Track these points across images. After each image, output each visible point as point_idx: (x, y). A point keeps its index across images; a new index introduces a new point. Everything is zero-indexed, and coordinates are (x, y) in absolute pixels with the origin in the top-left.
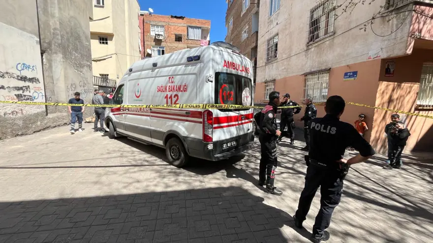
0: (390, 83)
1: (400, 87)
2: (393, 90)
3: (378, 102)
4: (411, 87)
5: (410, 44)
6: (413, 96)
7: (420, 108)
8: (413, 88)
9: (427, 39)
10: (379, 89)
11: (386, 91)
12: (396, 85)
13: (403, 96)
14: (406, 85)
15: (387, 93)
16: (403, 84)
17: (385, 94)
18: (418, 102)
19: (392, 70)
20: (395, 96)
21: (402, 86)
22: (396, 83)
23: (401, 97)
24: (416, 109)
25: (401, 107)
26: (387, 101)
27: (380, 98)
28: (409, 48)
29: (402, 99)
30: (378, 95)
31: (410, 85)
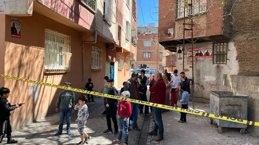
0: (18, 45)
1: (29, 51)
2: (22, 53)
3: (7, 67)
4: (38, 52)
5: (30, 4)
6: (41, 61)
7: (47, 73)
8: (40, 53)
9: (43, 4)
10: (7, 51)
11: (14, 55)
12: (24, 48)
13: (33, 60)
14: (33, 49)
15: (16, 57)
16: (31, 48)
17: (14, 58)
18: (46, 68)
19: (18, 31)
20: (25, 61)
21: (30, 50)
22: (24, 46)
23: (30, 61)
24: (45, 74)
25: (31, 72)
26: (18, 66)
27: (9, 63)
28: (30, 8)
29: (32, 63)
30: (6, 59)
31: (37, 49)
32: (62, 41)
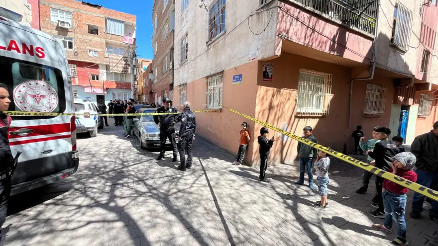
0: (269, 88)
1: (280, 93)
2: (273, 96)
3: (258, 108)
4: (290, 94)
5: (278, 44)
6: (293, 103)
7: (299, 115)
8: (292, 95)
9: (294, 41)
10: (258, 95)
11: (265, 97)
12: (275, 91)
13: (283, 103)
14: (285, 91)
15: (267, 99)
16: (282, 90)
17: (265, 100)
18: (298, 110)
19: (270, 74)
20: (275, 103)
21: (281, 93)
22: (275, 89)
23: (281, 104)
24: (296, 117)
25: (281, 114)
26: (268, 108)
27: (260, 105)
28: (278, 48)
29: (282, 105)
30: (257, 101)
31: (289, 91)
32: (319, 81)
